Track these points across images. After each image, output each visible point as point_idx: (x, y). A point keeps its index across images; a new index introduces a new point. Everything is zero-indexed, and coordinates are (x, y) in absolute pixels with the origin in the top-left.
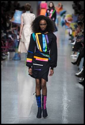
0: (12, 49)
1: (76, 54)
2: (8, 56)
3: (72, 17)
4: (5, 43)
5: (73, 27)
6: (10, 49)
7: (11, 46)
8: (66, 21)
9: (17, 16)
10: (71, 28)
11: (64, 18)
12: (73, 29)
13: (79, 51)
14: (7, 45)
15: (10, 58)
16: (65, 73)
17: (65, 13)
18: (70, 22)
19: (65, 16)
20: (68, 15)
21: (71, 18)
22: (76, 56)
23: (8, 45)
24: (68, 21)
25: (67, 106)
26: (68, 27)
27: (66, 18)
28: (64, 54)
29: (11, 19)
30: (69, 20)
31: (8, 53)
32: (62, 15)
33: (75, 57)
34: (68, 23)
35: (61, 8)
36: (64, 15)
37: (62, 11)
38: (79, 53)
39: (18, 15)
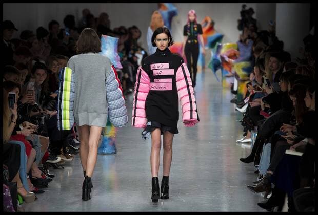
1: (251, 137)
3: (238, 50)
5: (241, 73)
8: (222, 58)
9: (106, 49)
10: (236, 76)
12: (241, 78)
13: (256, 128)
16: (225, 182)
18: (232, 61)
19: (219, 47)
20: (228, 44)
21: (236, 51)
22: (250, 140)
24: (227, 59)
26: (230, 74)
27: (223, 51)
28: (221, 137)
30: (229, 57)
32: (213, 44)
33: (248, 143)
34: (227, 63)
35: (211, 29)
37: (213, 35)
38: (257, 135)
39: (107, 46)
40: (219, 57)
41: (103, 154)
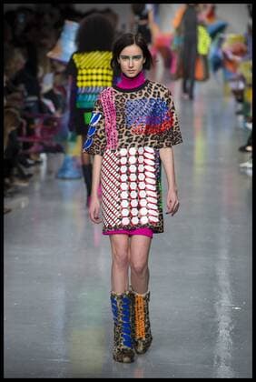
0: (54, 144)
2: (43, 168)
3: (246, 44)
4: (32, 127)
5: (249, 75)
6: (47, 143)
7: (52, 136)
8: (225, 55)
9: (71, 39)
10: (243, 79)
11: (219, 46)
14: (38, 131)
15: (49, 172)
16: (224, 219)
17: (222, 29)
18: (238, 59)
19: (221, 40)
20: (233, 36)
21: (243, 45)
23: (42, 132)
24: (231, 56)
25: (230, 324)
26: (233, 76)
27: (226, 46)
28: (222, 159)
29: (51, 49)
30: (235, 53)
31: (43, 156)
34: (232, 62)
36: (221, 35)
40: (220, 54)
41: (64, 179)
